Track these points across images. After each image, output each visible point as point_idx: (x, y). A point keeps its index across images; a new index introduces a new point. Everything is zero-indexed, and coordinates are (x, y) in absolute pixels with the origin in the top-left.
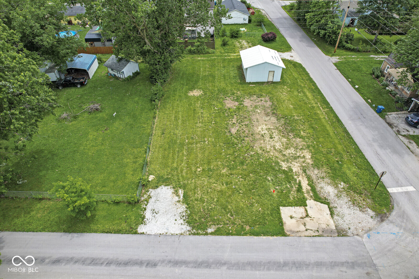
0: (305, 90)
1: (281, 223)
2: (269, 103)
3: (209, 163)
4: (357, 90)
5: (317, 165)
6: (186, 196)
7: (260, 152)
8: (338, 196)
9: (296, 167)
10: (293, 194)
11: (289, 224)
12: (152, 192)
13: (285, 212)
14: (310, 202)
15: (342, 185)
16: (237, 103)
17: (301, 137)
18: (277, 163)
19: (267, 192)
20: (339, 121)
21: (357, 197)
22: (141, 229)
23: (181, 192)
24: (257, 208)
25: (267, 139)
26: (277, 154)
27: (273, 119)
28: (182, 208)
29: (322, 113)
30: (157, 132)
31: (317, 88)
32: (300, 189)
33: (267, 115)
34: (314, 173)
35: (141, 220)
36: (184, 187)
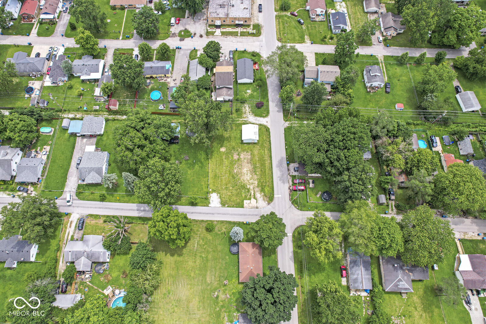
0: (266, 149)
1: (243, 204)
2: (250, 156)
3: (227, 185)
4: (286, 149)
5: (258, 187)
6: (220, 197)
7: (242, 181)
8: (260, 197)
9: (251, 187)
10: (248, 197)
11: (245, 205)
12: (211, 195)
13: (245, 201)
14: (252, 199)
15: (263, 194)
16: (238, 156)
17: (257, 175)
18: (246, 186)
19: (242, 196)
20: (272, 167)
21: (265, 198)
22: (210, 205)
23: (219, 195)
24: (238, 200)
25: (246, 175)
26: (247, 182)
27: (250, 165)
28: (219, 200)
29: (267, 163)
30: (210, 171)
31: (270, 148)
32: (250, 195)
33: (248, 163)
34: (256, 189)
35: (209, 203)
36: (220, 193)
